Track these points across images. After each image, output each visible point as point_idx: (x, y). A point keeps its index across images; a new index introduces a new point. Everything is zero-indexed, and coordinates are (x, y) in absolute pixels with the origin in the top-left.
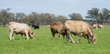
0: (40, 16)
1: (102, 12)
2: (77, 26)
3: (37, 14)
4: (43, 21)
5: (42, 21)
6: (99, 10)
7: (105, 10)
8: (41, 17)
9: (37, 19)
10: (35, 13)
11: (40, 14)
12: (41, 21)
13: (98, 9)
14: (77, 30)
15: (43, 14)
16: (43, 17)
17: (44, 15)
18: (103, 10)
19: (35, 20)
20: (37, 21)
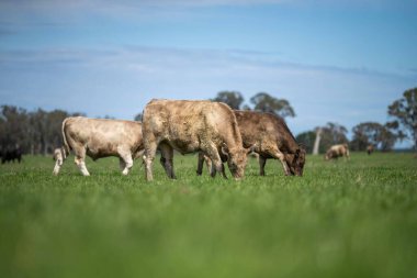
0: (32, 122)
1: (252, 107)
2: (191, 117)
3: (19, 112)
4: (42, 141)
5: (39, 138)
6: (241, 99)
7: (263, 98)
8: (36, 123)
9: (19, 130)
10: (14, 110)
11: (31, 114)
12: (35, 138)
13: (237, 96)
14: (190, 132)
15: (41, 113)
16: (44, 124)
17: (45, 117)
18: (257, 100)
19: (13, 137)
20: (22, 138)
